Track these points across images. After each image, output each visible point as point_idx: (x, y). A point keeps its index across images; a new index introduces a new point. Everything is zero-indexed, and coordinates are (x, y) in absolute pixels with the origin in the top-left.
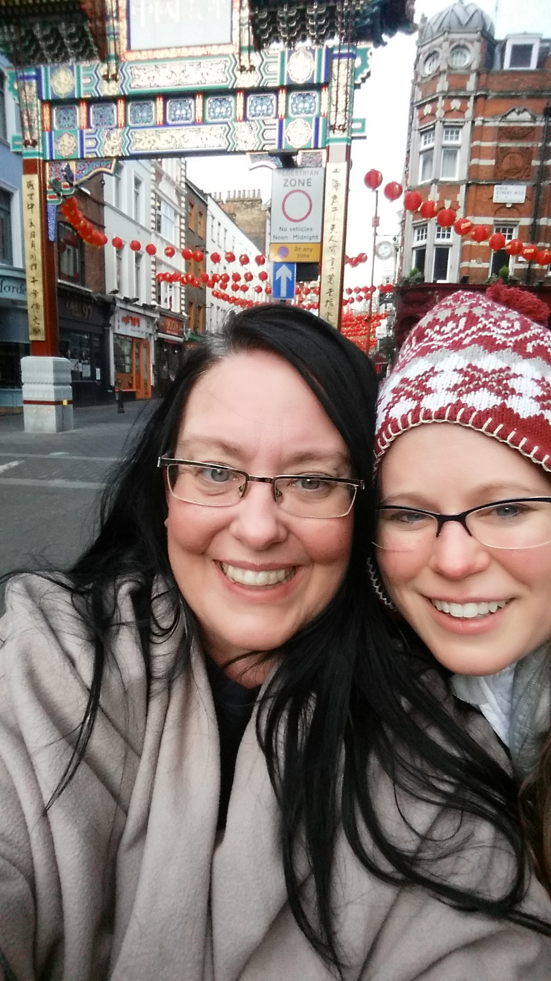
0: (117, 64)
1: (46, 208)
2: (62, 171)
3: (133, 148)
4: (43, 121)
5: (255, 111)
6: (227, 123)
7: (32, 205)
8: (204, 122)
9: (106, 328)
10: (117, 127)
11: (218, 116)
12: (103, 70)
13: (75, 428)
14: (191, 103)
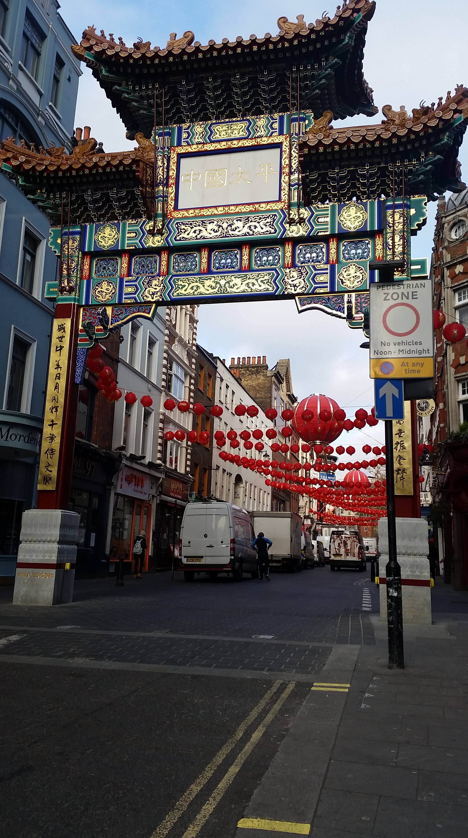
0: (163, 221)
1: (75, 350)
2: (98, 314)
3: (175, 294)
4: (82, 270)
5: (304, 258)
6: (275, 269)
7: (62, 347)
8: (250, 269)
9: (107, 487)
10: (159, 275)
11: (265, 264)
12: (149, 226)
13: (73, 601)
14: (237, 253)
